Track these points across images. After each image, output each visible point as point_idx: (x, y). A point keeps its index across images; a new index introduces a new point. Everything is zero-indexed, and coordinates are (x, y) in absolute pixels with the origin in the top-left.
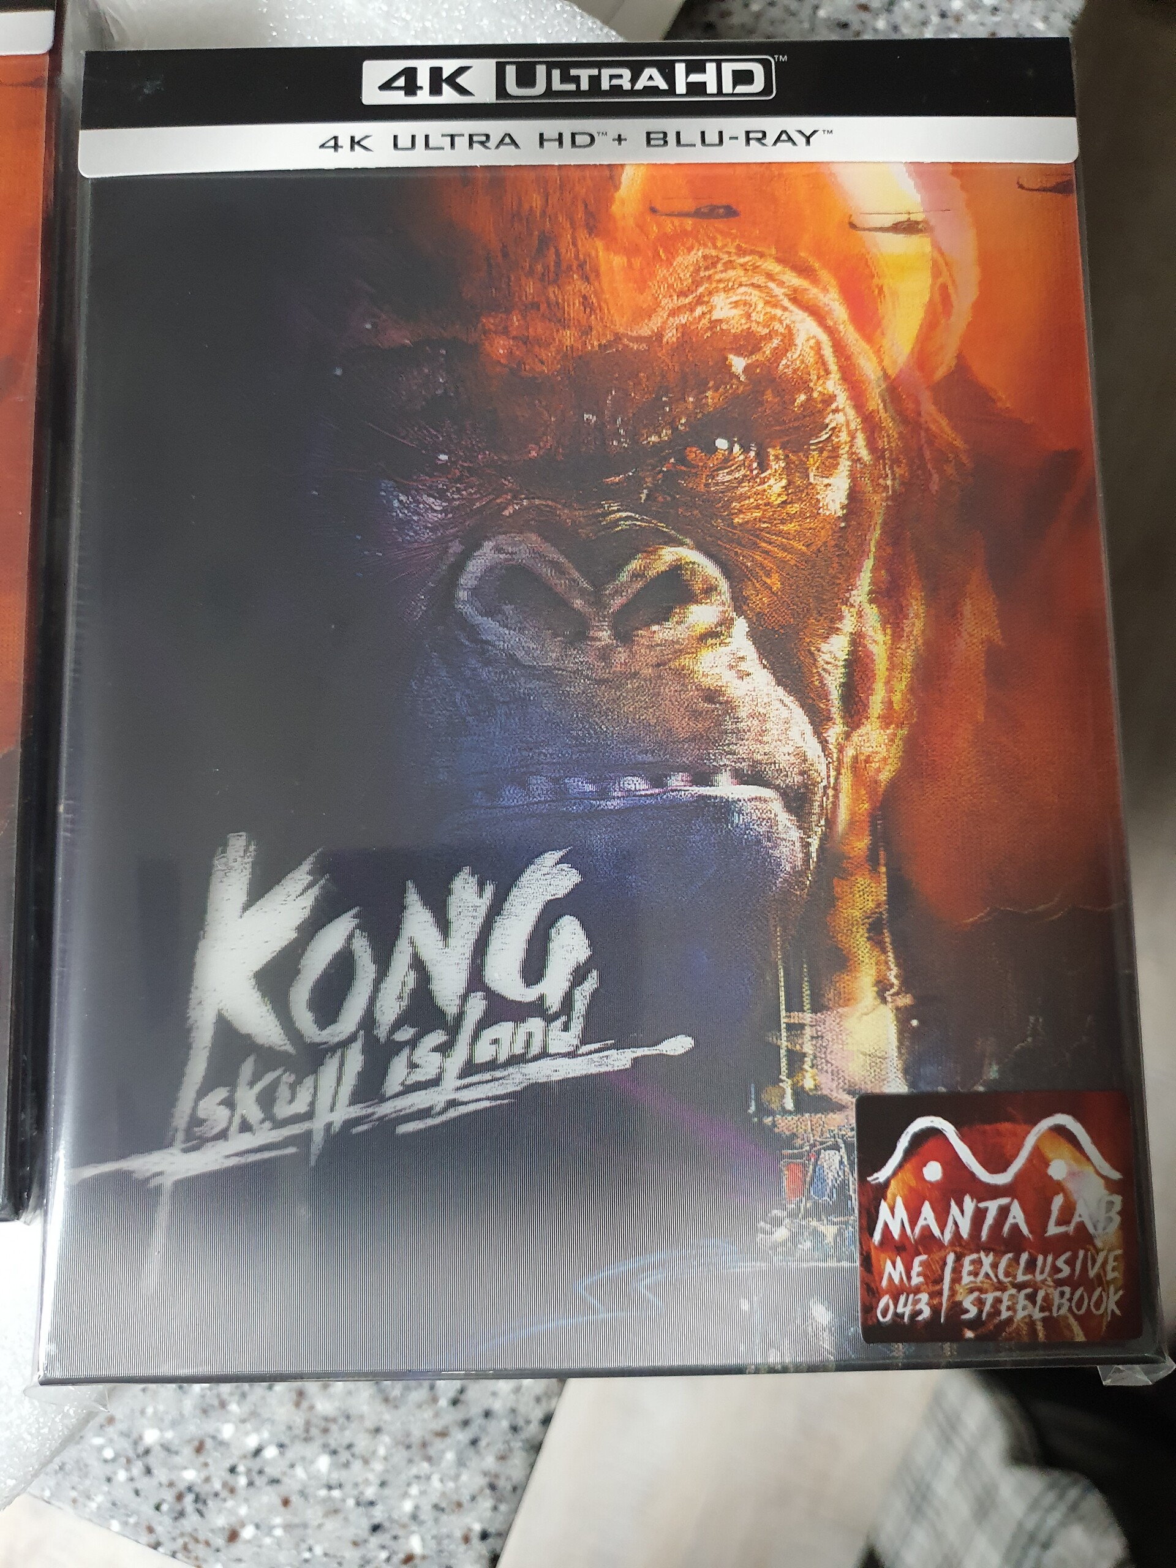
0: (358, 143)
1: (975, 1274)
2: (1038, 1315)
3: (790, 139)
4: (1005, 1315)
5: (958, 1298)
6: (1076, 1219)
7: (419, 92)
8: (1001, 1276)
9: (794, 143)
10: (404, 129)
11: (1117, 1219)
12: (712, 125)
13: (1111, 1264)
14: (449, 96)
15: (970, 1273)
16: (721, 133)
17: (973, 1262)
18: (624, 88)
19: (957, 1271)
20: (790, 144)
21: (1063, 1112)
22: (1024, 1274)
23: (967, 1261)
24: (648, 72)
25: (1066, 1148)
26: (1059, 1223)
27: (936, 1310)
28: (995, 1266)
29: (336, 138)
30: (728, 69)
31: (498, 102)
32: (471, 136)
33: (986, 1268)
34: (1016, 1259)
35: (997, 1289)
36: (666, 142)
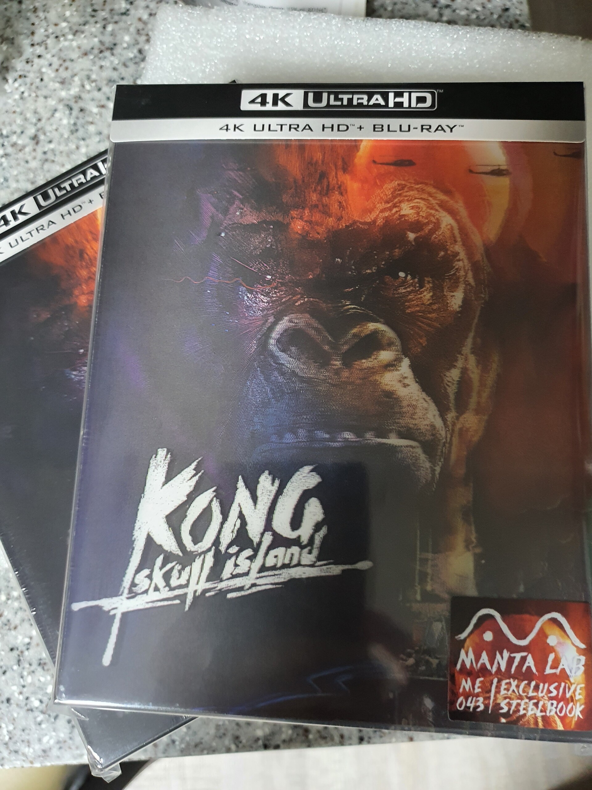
0: (238, 128)
1: (508, 690)
2: (539, 714)
3: (443, 129)
4: (522, 712)
5: (498, 701)
6: (561, 667)
7: (267, 105)
8: (521, 692)
9: (445, 131)
10: (259, 121)
11: (583, 669)
12: (405, 122)
13: (578, 691)
14: (281, 107)
15: (505, 689)
16: (409, 126)
17: (507, 684)
18: (364, 104)
19: (498, 687)
20: (442, 132)
21: (556, 612)
22: (532, 692)
23: (504, 682)
24: (375, 97)
25: (557, 630)
26: (552, 668)
27: (487, 706)
28: (518, 686)
29: (227, 125)
30: (414, 96)
31: (304, 110)
32: (290, 125)
33: (513, 687)
34: (529, 684)
35: (518, 699)
36: (383, 130)
